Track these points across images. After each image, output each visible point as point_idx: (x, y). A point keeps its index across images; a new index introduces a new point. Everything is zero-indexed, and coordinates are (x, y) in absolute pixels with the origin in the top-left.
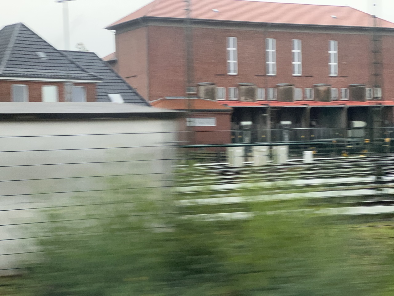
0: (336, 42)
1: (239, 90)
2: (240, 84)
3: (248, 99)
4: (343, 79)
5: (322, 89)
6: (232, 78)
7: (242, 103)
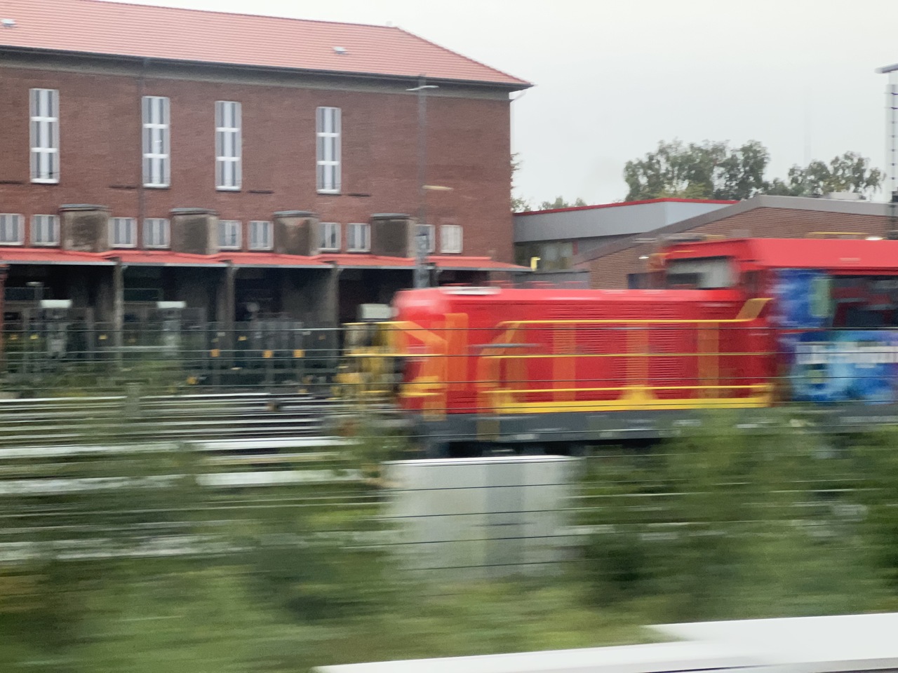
0: (338, 111)
1: (62, 220)
2: (63, 206)
3: (82, 243)
4: (355, 202)
5: (292, 223)
6: (44, 190)
7: (65, 254)
